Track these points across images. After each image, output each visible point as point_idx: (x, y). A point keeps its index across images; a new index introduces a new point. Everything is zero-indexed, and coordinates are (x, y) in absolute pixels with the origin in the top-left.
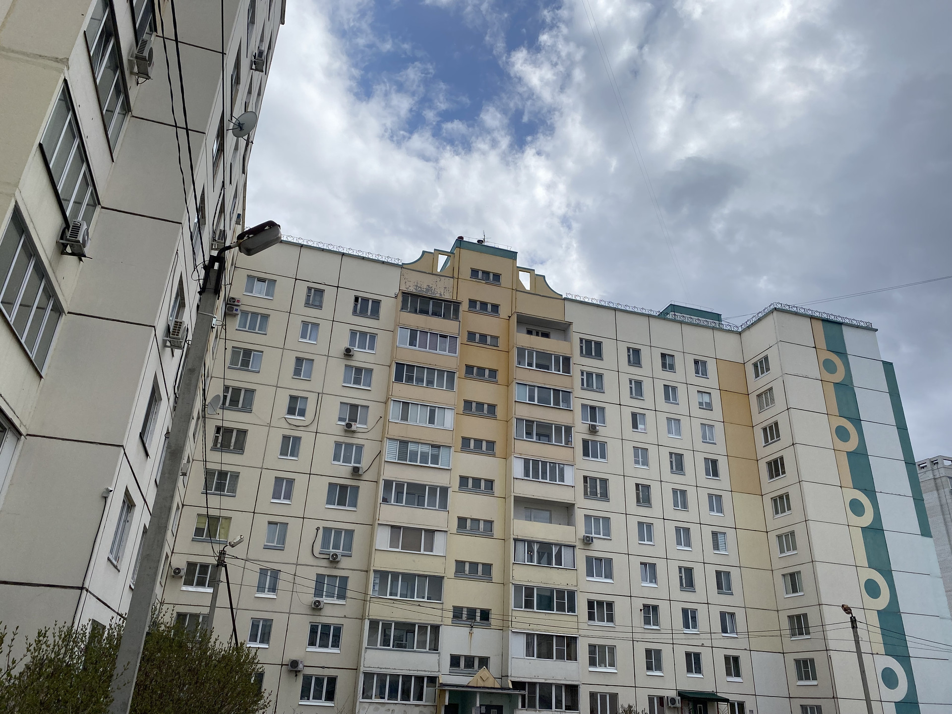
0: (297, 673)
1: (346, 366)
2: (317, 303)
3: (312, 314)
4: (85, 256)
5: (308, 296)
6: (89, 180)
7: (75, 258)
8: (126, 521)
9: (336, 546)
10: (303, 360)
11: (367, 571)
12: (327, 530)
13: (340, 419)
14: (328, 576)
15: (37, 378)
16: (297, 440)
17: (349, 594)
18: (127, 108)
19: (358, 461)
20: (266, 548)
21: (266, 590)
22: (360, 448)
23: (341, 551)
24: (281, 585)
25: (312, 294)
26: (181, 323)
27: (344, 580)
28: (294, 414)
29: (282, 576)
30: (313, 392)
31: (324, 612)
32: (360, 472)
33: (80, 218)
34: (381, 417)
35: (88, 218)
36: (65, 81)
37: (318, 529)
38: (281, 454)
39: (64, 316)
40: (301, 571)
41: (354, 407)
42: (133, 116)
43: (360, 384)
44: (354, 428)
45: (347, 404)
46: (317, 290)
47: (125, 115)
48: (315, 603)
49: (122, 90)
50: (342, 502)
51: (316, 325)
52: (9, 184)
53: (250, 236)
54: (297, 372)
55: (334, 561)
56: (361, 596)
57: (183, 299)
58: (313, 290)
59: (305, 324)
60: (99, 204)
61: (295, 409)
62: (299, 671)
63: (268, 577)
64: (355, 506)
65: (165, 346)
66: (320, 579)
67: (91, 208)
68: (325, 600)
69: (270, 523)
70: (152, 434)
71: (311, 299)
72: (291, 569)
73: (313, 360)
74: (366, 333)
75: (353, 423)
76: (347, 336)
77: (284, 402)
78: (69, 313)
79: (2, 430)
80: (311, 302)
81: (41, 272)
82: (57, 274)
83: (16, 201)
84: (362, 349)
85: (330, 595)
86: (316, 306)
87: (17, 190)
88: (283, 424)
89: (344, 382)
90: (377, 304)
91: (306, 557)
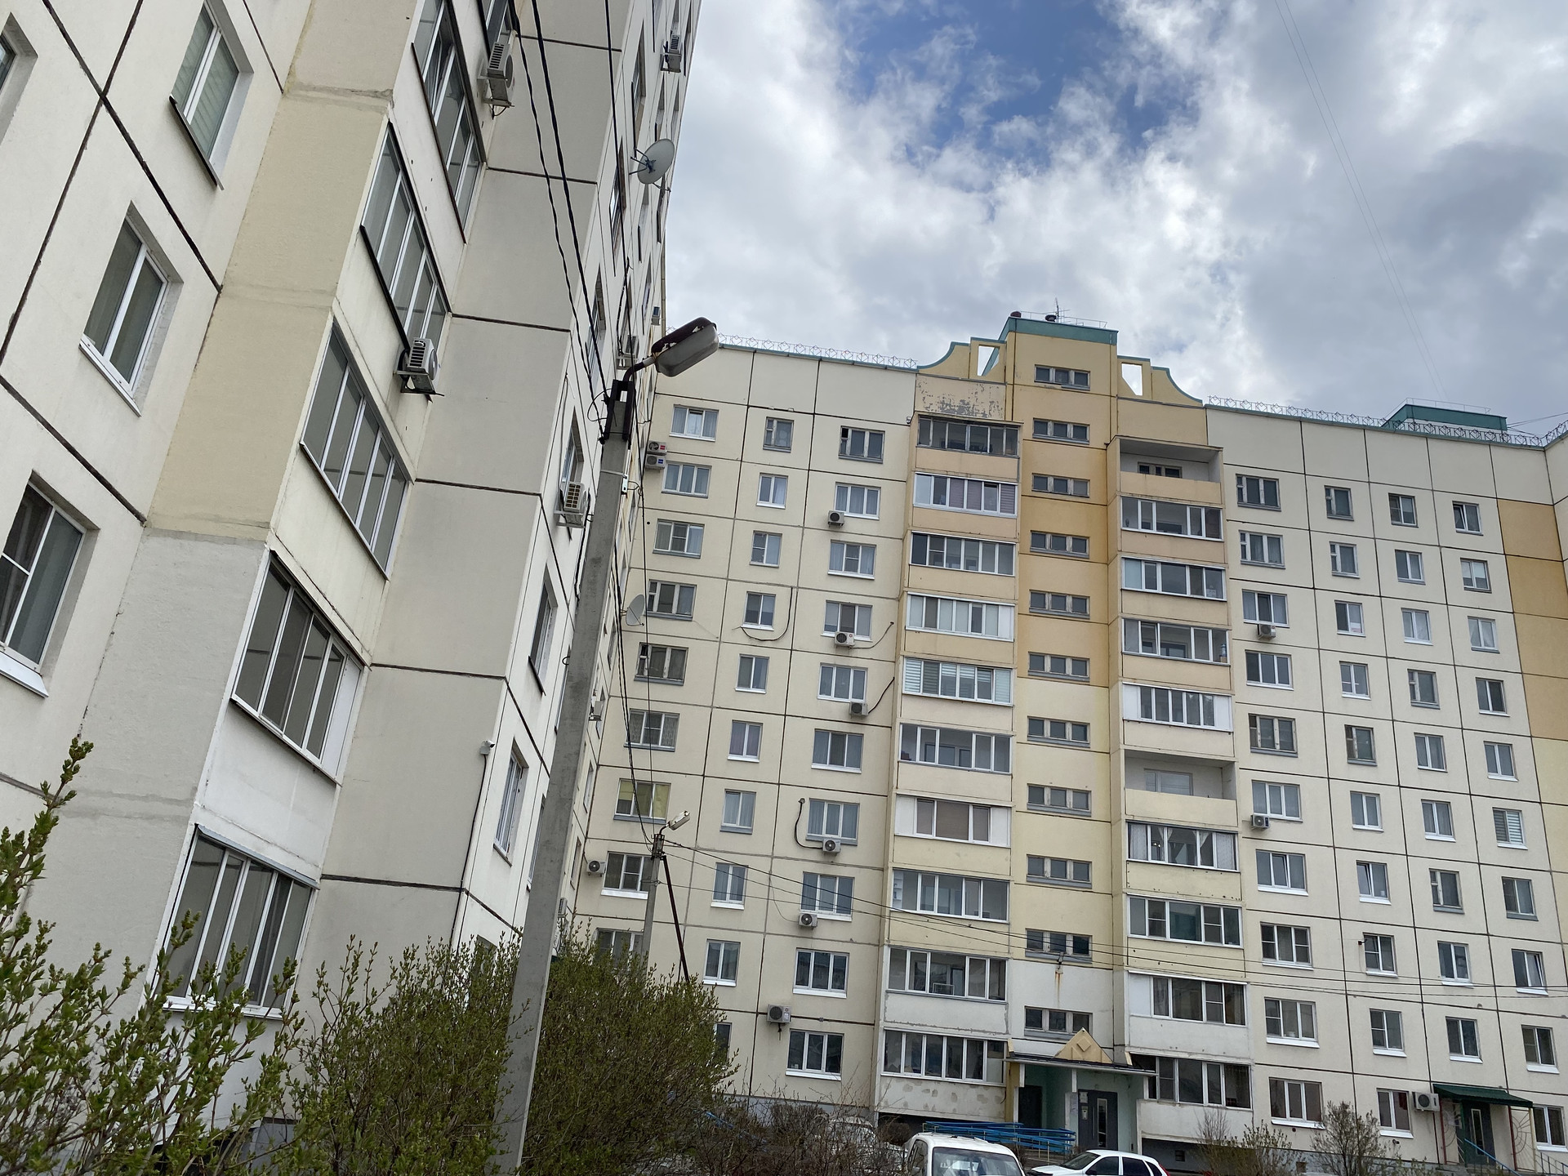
0: (780, 1026)
1: (833, 541)
2: (783, 443)
3: (776, 461)
4: (434, 393)
5: (769, 433)
6: (433, 274)
7: (420, 397)
8: (517, 791)
9: (832, 829)
10: (765, 536)
11: (882, 870)
12: (816, 804)
13: (828, 628)
14: (822, 876)
15: (381, 581)
16: (763, 662)
17: (855, 905)
18: (479, 156)
19: (859, 694)
20: (724, 830)
21: (728, 896)
22: (861, 673)
23: (839, 836)
24: (750, 888)
25: (775, 428)
26: (578, 487)
27: (847, 882)
28: (756, 622)
29: (750, 875)
30: (783, 586)
31: (817, 933)
32: (863, 713)
33: (423, 336)
34: (892, 623)
35: (434, 335)
36: (390, 125)
37: (802, 802)
38: (740, 685)
39: (410, 484)
40: (779, 867)
41: (848, 608)
42: (490, 169)
43: (855, 570)
44: (849, 641)
45: (837, 603)
46: (781, 422)
47: (477, 167)
48: (803, 919)
49: (472, 129)
50: (837, 760)
51: (782, 479)
52: (323, 292)
53: (672, 345)
54: (757, 555)
55: (829, 852)
56: (876, 909)
57: (579, 449)
58: (775, 422)
59: (766, 478)
60: (449, 310)
61: (757, 613)
62: (784, 1024)
63: (730, 877)
64: (859, 766)
65: (558, 524)
66: (809, 881)
67: (438, 317)
68: (818, 913)
69: (728, 792)
70: (547, 658)
71: (773, 437)
72: (764, 864)
73: (780, 535)
74: (862, 487)
75: (848, 634)
76: (832, 492)
77: (740, 605)
78: (417, 480)
79: (337, 658)
80: (773, 441)
81: (375, 421)
82: (397, 422)
83: (334, 317)
84: (857, 513)
85: (826, 906)
86: (781, 447)
87: (335, 301)
88: (740, 637)
89: (831, 568)
90: (877, 436)
91: (786, 847)
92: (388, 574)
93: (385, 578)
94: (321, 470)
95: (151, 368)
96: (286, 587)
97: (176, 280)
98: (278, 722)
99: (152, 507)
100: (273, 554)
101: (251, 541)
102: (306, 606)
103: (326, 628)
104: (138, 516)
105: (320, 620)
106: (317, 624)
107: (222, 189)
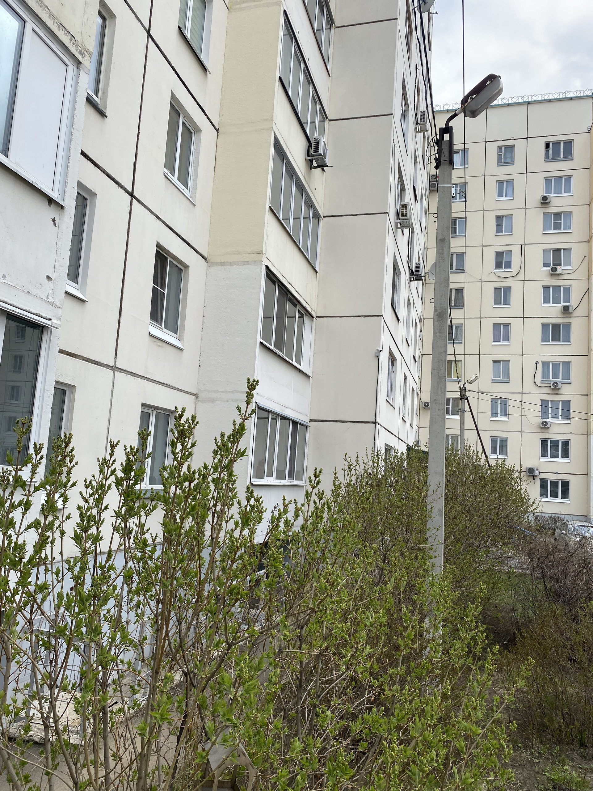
0: (534, 477)
1: (544, 214)
2: (509, 160)
3: (506, 171)
4: (327, 166)
5: (500, 155)
6: (317, 99)
7: (319, 170)
8: (393, 372)
9: (556, 376)
10: (503, 217)
11: (587, 395)
12: (545, 364)
13: (545, 265)
14: (551, 401)
16: (507, 290)
17: (572, 414)
18: (330, 21)
19: (567, 300)
20: (494, 382)
21: (499, 415)
22: (567, 289)
23: (560, 379)
24: (510, 410)
25: (503, 152)
26: (406, 205)
27: (567, 404)
28: (502, 268)
29: (510, 403)
30: (516, 245)
31: (551, 430)
32: (570, 310)
33: (316, 135)
34: (585, 256)
36: (285, 11)
37: (537, 363)
38: (495, 304)
39: (321, 219)
40: (526, 398)
41: (557, 252)
42: (337, 27)
43: (560, 229)
44: (559, 271)
45: (550, 250)
46: (507, 147)
47: (330, 28)
48: (542, 423)
49: (324, 5)
50: (556, 338)
51: (510, 182)
52: (267, 120)
53: (474, 97)
54: (499, 229)
55: (555, 388)
56: (584, 416)
57: (403, 184)
58: (503, 148)
59: (500, 183)
60: (327, 118)
61: (502, 262)
62: (536, 476)
63: (499, 405)
64: (569, 341)
65: (397, 228)
66: (544, 404)
68: (550, 420)
69: (494, 362)
71: (503, 158)
72: (518, 397)
73: (512, 215)
74: (560, 178)
75: (558, 267)
76: (542, 183)
77: (491, 259)
78: (324, 217)
79: (301, 316)
80: (503, 160)
81: (301, 188)
82: (311, 186)
83: (274, 133)
84: (558, 193)
85: (556, 416)
86: (508, 163)
87: (274, 124)
88: (493, 278)
89: (544, 230)
90: (569, 144)
91: (529, 387)
92: (317, 269)
93: (316, 272)
94: (281, 218)
95: (195, 180)
96: (274, 283)
97: (198, 130)
98: (281, 350)
99: (208, 252)
100: (267, 267)
101: (255, 262)
102: (285, 292)
103: (295, 302)
104: (203, 257)
105: (291, 297)
106: (290, 301)
107: (210, 73)
